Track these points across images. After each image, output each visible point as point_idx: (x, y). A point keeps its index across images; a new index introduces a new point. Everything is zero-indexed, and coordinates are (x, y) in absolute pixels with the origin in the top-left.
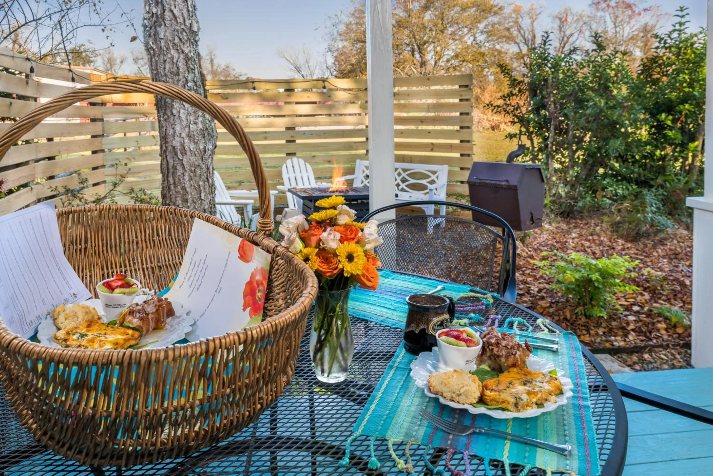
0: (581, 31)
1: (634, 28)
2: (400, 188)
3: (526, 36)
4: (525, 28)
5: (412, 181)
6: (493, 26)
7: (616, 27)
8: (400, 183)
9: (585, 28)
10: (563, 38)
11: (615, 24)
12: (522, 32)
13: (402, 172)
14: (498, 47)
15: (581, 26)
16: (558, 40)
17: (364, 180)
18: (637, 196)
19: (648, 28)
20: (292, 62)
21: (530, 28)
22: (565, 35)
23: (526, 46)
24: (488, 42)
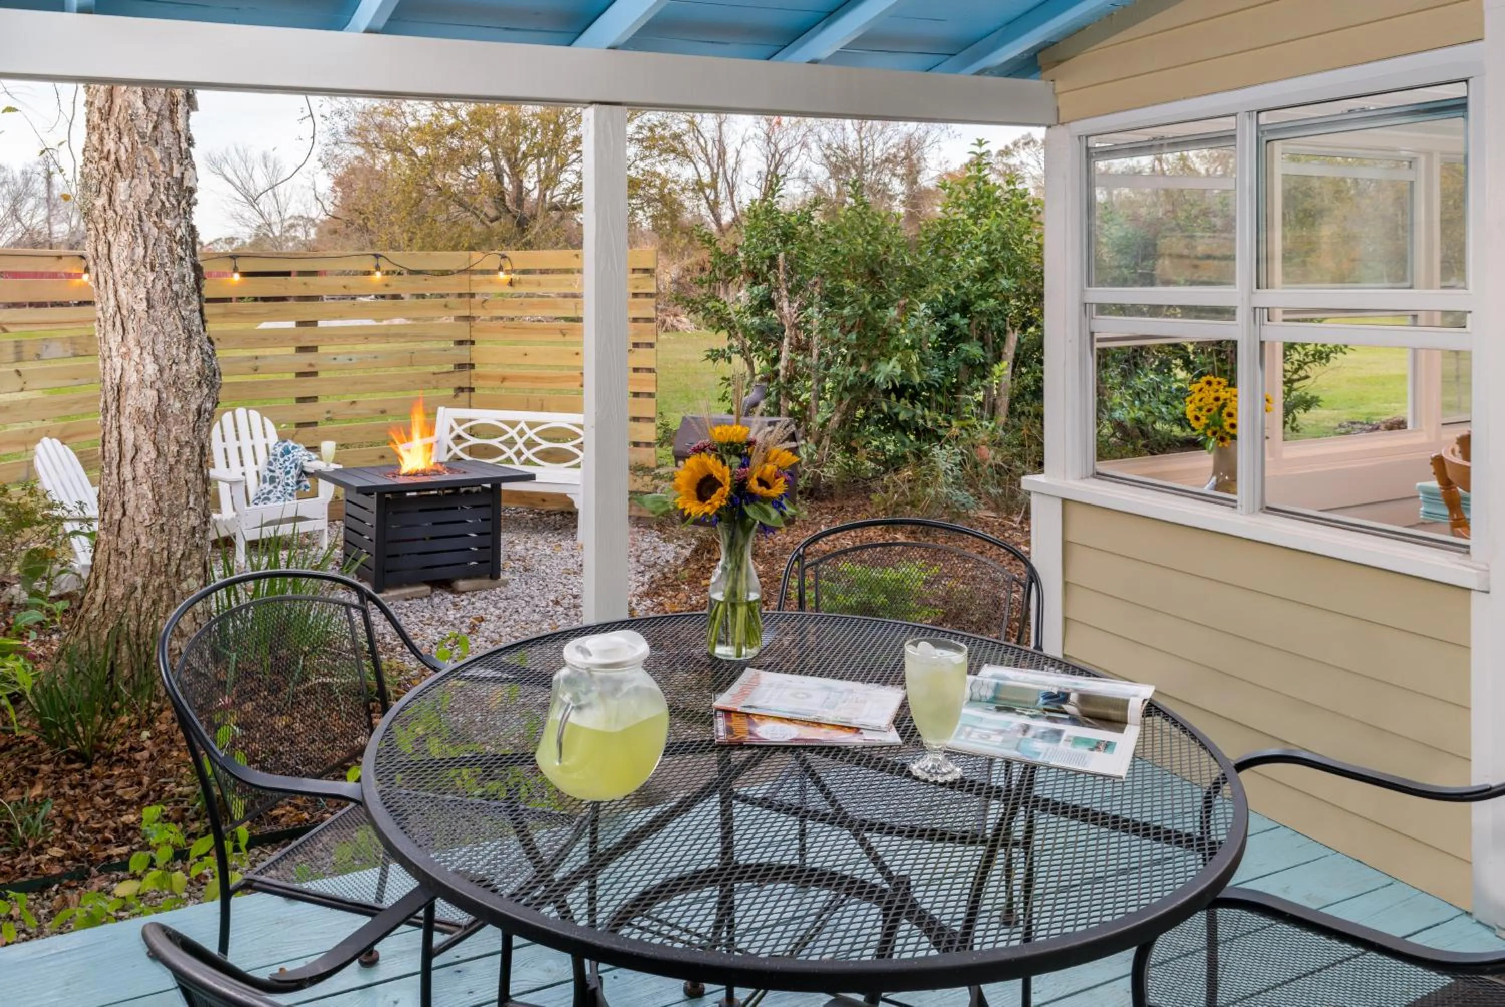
0: (804, 145)
1: (890, 143)
2: (523, 458)
3: (709, 149)
4: (707, 135)
5: (546, 445)
6: (651, 130)
7: (861, 140)
8: (524, 450)
9: (810, 139)
10: (773, 156)
11: (859, 133)
12: (702, 141)
13: (526, 429)
14: (660, 169)
15: (804, 135)
16: (764, 159)
17: (453, 446)
18: (919, 455)
19: (914, 143)
20: (238, 183)
21: (716, 136)
22: (776, 150)
23: (708, 168)
24: (641, 160)
